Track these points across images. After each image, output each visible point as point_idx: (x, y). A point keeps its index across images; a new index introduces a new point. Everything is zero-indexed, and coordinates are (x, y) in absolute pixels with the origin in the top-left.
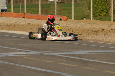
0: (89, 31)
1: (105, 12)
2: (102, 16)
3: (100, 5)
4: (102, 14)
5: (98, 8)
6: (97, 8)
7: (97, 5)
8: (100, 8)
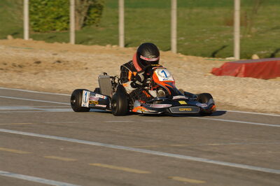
0: (5, 64)
1: (64, 21)
2: (58, 30)
3: (53, 5)
4: (57, 27)
5: (49, 13)
6: (46, 12)
7: (46, 4)
8: (53, 13)
